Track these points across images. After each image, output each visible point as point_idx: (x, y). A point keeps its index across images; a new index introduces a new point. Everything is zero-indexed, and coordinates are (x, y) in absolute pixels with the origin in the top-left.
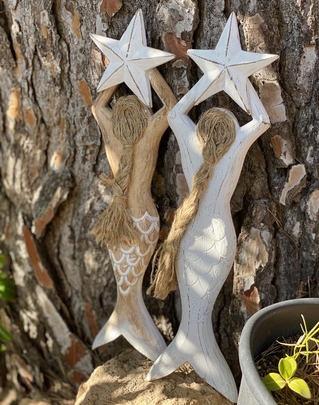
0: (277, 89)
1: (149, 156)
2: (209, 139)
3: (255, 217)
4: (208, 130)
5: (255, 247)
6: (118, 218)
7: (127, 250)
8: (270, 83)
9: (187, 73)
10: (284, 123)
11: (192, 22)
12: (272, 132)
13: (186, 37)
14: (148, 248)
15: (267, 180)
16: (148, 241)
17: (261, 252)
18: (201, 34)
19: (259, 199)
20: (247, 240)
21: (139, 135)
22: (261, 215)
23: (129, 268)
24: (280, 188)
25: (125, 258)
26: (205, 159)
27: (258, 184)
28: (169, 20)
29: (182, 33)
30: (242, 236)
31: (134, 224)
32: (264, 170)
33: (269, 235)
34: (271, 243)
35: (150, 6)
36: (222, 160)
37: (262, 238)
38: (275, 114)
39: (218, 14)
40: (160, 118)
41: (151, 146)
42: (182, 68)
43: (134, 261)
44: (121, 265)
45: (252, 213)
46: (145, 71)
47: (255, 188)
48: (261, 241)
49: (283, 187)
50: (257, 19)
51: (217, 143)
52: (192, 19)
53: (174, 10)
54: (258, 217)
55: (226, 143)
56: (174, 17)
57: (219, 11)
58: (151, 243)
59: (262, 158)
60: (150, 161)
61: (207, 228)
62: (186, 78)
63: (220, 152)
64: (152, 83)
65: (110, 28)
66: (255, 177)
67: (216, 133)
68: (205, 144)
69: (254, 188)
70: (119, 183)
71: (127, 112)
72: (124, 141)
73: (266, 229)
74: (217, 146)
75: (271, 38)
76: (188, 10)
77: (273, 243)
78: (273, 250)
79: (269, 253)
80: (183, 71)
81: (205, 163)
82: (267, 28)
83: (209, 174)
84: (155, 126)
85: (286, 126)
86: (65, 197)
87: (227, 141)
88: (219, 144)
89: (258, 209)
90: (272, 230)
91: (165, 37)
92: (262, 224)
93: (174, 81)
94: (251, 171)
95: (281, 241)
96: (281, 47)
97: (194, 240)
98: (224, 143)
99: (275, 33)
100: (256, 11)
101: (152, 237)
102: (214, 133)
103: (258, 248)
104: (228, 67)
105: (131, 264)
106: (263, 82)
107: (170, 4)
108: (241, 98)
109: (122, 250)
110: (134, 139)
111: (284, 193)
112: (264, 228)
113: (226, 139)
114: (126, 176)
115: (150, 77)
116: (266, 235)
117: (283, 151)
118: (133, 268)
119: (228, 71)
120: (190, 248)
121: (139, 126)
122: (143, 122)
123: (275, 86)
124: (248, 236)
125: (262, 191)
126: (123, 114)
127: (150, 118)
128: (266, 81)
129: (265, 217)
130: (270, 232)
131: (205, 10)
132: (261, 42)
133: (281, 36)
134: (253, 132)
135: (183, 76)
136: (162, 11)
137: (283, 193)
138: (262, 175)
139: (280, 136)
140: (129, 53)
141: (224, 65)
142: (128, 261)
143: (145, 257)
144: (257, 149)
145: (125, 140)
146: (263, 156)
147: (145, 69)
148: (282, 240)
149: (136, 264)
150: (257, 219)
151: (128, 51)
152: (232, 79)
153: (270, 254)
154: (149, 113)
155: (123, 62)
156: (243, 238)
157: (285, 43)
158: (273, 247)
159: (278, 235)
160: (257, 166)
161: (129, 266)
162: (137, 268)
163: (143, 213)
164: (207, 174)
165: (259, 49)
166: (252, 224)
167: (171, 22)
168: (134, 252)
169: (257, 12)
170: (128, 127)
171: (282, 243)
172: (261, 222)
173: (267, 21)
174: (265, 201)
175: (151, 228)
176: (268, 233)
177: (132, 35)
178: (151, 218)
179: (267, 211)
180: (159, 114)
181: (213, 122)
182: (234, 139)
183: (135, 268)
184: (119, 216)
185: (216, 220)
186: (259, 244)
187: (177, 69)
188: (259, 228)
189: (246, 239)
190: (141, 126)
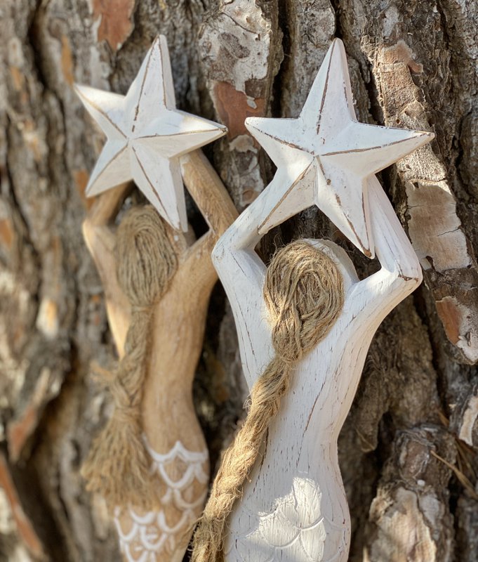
0: (447, 199)
1: (183, 329)
2: (287, 306)
3: (405, 466)
4: (285, 288)
5: (407, 530)
6: (121, 452)
7: (142, 516)
8: (432, 187)
9: (259, 162)
10: (464, 272)
11: (265, 60)
12: (438, 290)
13: (254, 90)
14: (180, 517)
15: (434, 386)
16: (181, 503)
17: (418, 540)
18: (291, 82)
19: (419, 425)
20: (388, 513)
21: (161, 287)
22: (419, 463)
23: (145, 553)
24: (461, 407)
25: (139, 533)
26: (277, 351)
27: (415, 393)
28: (220, 57)
29: (246, 82)
30: (377, 504)
31: (155, 465)
32: (427, 364)
33: (437, 507)
34: (443, 522)
35: (192, 28)
36: (315, 352)
37: (421, 511)
38: (444, 251)
39: (322, 42)
40: (201, 254)
41: (187, 310)
42: (249, 151)
43: (155, 541)
44: (131, 544)
45: (398, 458)
46: (170, 159)
47: (409, 403)
48: (420, 517)
49: (467, 407)
50: (401, 51)
51: (303, 317)
52: (266, 54)
53: (228, 36)
54: (413, 468)
55: (322, 316)
56: (230, 50)
57: (325, 36)
58: (188, 506)
59: (423, 339)
60: (186, 339)
61: (283, 497)
62: (257, 173)
63: (309, 336)
64: (187, 184)
65: (115, 72)
66: (407, 380)
67: (302, 296)
68: (280, 316)
69: (405, 401)
70: (124, 381)
71: (141, 240)
72: (132, 298)
73: (429, 492)
74: (303, 322)
75: (432, 91)
76: (257, 36)
77: (448, 523)
78: (446, 538)
79: (437, 543)
80: (251, 159)
81: (277, 358)
82: (422, 71)
83: (284, 382)
84: (192, 269)
85: (469, 277)
86: (56, 388)
87: (325, 312)
88: (306, 319)
89: (411, 450)
90: (443, 495)
91: (216, 89)
92: (421, 483)
93: (234, 177)
94: (397, 366)
95: (469, 517)
96: (461, 108)
97: (257, 520)
98: (318, 317)
99: (441, 80)
100: (398, 35)
101: (189, 494)
102: (298, 294)
103: (413, 533)
104: (321, 158)
105: (149, 546)
106: (416, 184)
107: (221, 25)
108: (351, 224)
109: (133, 515)
110: (152, 294)
111: (470, 419)
112: (426, 491)
113: (322, 308)
114: (136, 369)
115: (183, 171)
116: (432, 505)
117: (463, 330)
118: (153, 556)
119: (321, 166)
120: (249, 537)
121: (161, 268)
122: (169, 262)
123: (442, 192)
124: (391, 505)
125: (424, 408)
126: (134, 242)
127: (184, 253)
128: (423, 183)
129: (427, 468)
130: (439, 499)
131: (298, 34)
132: (409, 101)
133: (461, 85)
134: (379, 295)
135: (251, 167)
136: (208, 39)
137: (466, 418)
138: (425, 375)
139: (455, 299)
140: (137, 124)
141: (313, 153)
142: (144, 538)
143: (176, 535)
144: (412, 321)
145: (134, 296)
146: (427, 336)
147: (170, 156)
148: (471, 514)
149: (157, 547)
150: (409, 472)
151: (135, 119)
152: (329, 182)
153: (440, 546)
154: (184, 241)
155: (126, 141)
156: (381, 509)
157: (470, 101)
158: (448, 532)
159: (462, 502)
160: (411, 355)
161: (145, 549)
162: (162, 554)
163: (171, 445)
164: (280, 382)
165: (404, 115)
166: (399, 481)
167: (225, 59)
168: (154, 523)
169: (401, 37)
170: (141, 269)
171: (471, 521)
172: (419, 478)
173: (422, 57)
174: (431, 430)
175: (187, 476)
176: (435, 501)
177: (144, 87)
178: (187, 456)
179: (431, 456)
180: (200, 246)
181: (296, 272)
182: (340, 309)
183: (156, 554)
184: (123, 448)
185: (302, 483)
186: (415, 523)
187: (238, 154)
188: (414, 491)
189: (386, 511)
190: (166, 268)
